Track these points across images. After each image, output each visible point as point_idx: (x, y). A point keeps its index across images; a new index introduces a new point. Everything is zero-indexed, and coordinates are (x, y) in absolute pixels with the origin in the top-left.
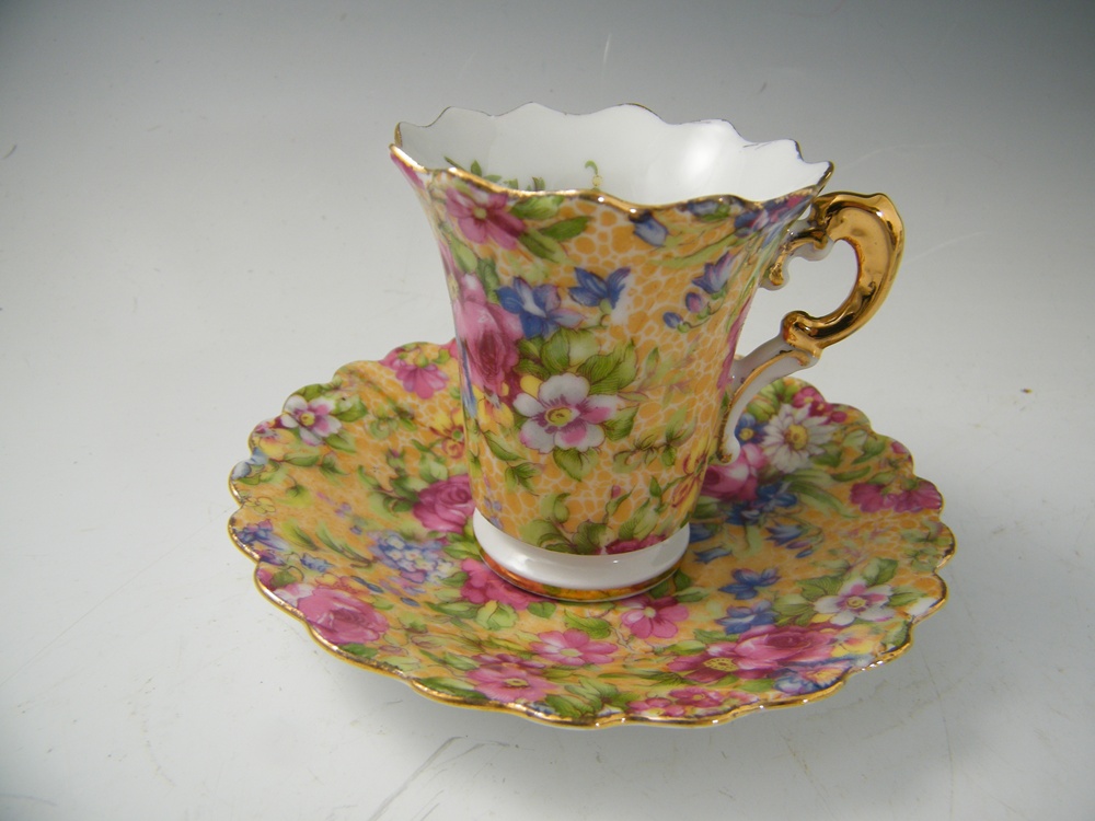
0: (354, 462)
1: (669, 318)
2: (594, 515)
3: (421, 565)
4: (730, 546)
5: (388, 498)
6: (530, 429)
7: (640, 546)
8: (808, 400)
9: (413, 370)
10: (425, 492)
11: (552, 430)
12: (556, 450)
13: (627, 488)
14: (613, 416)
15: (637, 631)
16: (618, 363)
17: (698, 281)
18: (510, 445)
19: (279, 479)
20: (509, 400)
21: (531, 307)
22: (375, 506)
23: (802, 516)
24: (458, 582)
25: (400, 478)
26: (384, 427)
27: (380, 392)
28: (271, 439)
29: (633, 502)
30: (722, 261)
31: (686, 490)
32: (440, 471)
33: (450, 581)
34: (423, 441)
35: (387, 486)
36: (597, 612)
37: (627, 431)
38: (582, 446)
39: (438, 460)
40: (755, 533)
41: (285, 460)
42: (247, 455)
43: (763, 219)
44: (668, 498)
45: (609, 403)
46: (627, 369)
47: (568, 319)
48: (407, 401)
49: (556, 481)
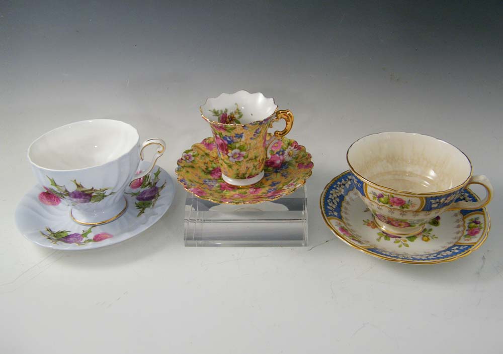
0: (197, 166)
1: (251, 138)
2: (244, 172)
3: (212, 184)
4: (273, 177)
5: (205, 172)
6: (231, 158)
7: (253, 177)
8: (294, 145)
9: (208, 144)
10: (212, 170)
11: (235, 158)
12: (236, 162)
13: (249, 167)
14: (245, 155)
15: (251, 193)
16: (244, 147)
17: (255, 132)
18: (227, 161)
19: (184, 170)
20: (227, 154)
21: (229, 139)
22: (202, 174)
23: (288, 171)
25: (207, 168)
26: (203, 158)
27: (202, 150)
28: (181, 162)
29: (251, 169)
30: (258, 129)
31: (260, 166)
32: (215, 166)
33: (218, 187)
34: (212, 160)
35: (205, 170)
36: (245, 190)
37: (247, 157)
38: (240, 160)
39: (215, 163)
40: (279, 175)
41: (185, 166)
42: (177, 166)
43: (264, 122)
44: (257, 167)
45: (244, 153)
46: (246, 147)
47: (235, 141)
48: (207, 151)
49: (237, 167)
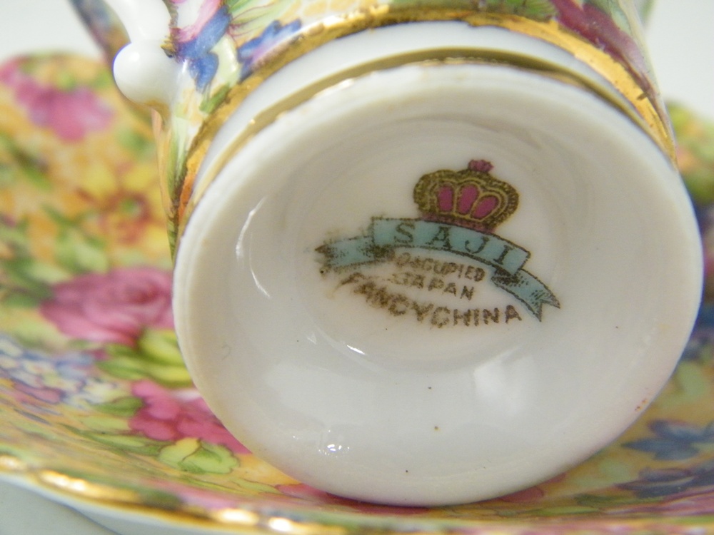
3: (53, 382)
9: (48, 93)
10: (61, 287)
24: (124, 410)
25: (17, 260)
32: (93, 258)
33: (112, 408)
34: (63, 208)
39: (92, 241)
48: (36, 140)
